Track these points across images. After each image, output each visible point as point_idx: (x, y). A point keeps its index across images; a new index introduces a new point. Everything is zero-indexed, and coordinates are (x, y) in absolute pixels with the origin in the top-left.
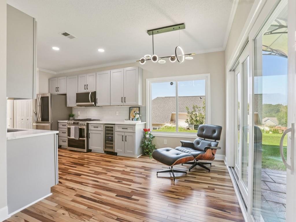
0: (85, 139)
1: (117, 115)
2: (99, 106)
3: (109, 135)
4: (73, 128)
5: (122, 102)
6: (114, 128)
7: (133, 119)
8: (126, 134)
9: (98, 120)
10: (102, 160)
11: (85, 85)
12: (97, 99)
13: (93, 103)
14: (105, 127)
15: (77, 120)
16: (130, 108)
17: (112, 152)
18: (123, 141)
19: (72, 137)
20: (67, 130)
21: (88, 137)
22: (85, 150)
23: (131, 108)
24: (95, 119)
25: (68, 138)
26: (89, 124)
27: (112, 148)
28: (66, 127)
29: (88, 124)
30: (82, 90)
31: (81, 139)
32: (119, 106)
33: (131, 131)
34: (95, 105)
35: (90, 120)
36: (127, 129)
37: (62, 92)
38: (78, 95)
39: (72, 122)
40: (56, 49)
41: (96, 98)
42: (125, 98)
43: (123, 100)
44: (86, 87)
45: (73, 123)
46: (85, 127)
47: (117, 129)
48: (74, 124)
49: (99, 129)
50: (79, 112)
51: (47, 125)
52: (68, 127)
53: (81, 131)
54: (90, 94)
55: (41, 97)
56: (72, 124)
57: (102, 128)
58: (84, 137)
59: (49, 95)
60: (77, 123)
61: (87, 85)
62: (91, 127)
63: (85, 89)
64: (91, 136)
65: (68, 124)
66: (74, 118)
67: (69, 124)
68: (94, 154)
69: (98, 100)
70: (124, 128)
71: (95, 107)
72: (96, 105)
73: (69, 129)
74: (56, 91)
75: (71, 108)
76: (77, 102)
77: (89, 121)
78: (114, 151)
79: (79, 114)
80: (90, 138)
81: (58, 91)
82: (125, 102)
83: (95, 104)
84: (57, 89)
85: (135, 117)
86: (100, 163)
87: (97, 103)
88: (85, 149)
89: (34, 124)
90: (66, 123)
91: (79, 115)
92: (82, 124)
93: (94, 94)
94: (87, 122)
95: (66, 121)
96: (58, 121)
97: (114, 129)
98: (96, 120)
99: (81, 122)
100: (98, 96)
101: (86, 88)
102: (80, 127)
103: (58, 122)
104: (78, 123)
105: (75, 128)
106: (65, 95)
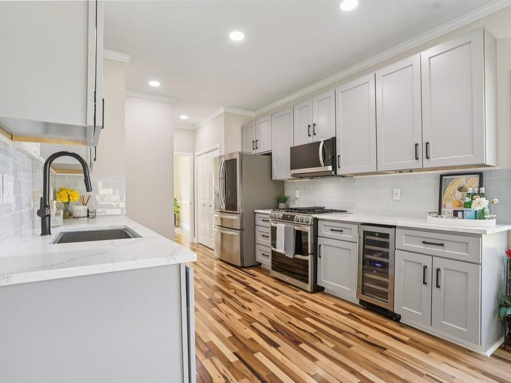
0: (309, 258)
1: (395, 198)
2: (343, 176)
3: (374, 257)
4: (281, 227)
5: (417, 159)
6: (392, 237)
7: (460, 214)
8: (438, 263)
9: (342, 211)
10: (354, 332)
11: (309, 126)
12: (339, 156)
13: (330, 168)
14: (364, 231)
15: (292, 210)
16: (442, 176)
17: (386, 310)
18: (425, 283)
19: (280, 249)
20: (269, 230)
21: (316, 254)
22: (309, 287)
23: (444, 177)
24: (334, 209)
25: (273, 251)
26: (319, 221)
27: (384, 295)
28: (268, 224)
29: (316, 220)
30: (303, 140)
31: (298, 256)
32: (401, 172)
33: (461, 254)
34: (334, 174)
35: (322, 210)
36: (442, 245)
37: (263, 148)
38: (294, 151)
39: (280, 214)
40: (237, 36)
41: (337, 155)
42: (427, 143)
43: (422, 150)
44: (312, 129)
45: (281, 216)
46: (308, 229)
47: (401, 241)
48: (285, 218)
49: (345, 236)
50: (297, 192)
51: (235, 217)
52: (273, 224)
53: (299, 236)
54: (321, 146)
55: (225, 161)
56: (279, 219)
57: (353, 236)
58: (307, 254)
59: (237, 156)
60: (291, 216)
61: (314, 125)
62: (323, 230)
63: (310, 136)
64: (323, 251)
65: (272, 218)
66: (287, 205)
67: (275, 219)
68: (331, 303)
69: (341, 158)
70: (427, 240)
71: (334, 178)
72: (336, 173)
73: (274, 230)
74: (254, 149)
75: (281, 184)
76: (293, 167)
77: (319, 213)
78: (390, 309)
79: (298, 196)
80: (320, 257)
81: (257, 148)
82: (428, 158)
83: (334, 169)
84: (255, 143)
85: (468, 205)
86: (349, 346)
87: (339, 167)
88: (308, 283)
89: (216, 215)
90: (268, 217)
91: (297, 198)
92: (302, 221)
93: (331, 144)
94: (315, 216)
95: (269, 212)
96: (255, 211)
97: (391, 240)
98: (336, 211)
99: (299, 216)
100: (341, 150)
101: (311, 133)
102: (296, 228)
103: (256, 213)
104: (292, 218)
105: (286, 230)
106: (270, 154)
